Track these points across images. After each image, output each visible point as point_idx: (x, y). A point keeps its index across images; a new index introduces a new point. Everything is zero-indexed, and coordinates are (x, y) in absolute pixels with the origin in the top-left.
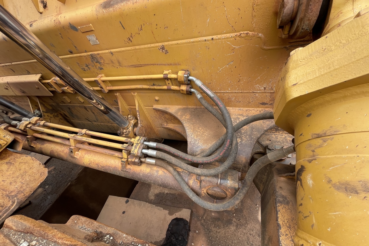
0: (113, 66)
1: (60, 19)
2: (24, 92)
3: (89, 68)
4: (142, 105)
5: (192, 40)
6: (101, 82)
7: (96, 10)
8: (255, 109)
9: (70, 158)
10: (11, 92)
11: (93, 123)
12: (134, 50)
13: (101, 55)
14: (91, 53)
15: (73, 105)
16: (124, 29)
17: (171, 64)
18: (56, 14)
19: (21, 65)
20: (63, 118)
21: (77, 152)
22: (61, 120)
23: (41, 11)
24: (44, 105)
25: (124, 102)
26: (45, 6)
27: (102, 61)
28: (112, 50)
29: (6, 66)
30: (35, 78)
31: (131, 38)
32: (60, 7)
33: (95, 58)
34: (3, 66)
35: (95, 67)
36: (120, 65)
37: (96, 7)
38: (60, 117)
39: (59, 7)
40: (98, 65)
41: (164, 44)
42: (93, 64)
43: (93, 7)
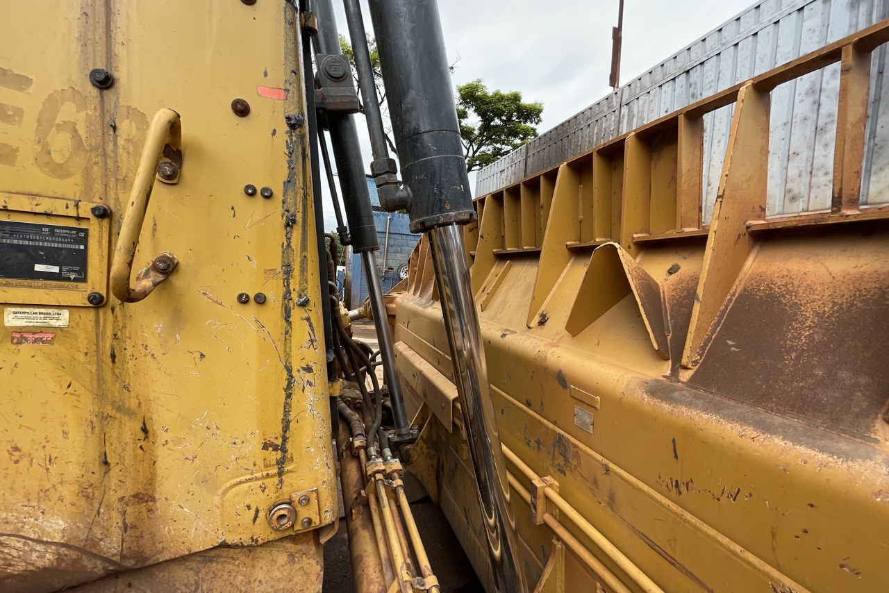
0: (592, 490)
1: (549, 355)
2: (425, 395)
3: (539, 448)
6: (543, 497)
7: (628, 385)
10: (414, 383)
11: (468, 528)
12: (675, 513)
13: (579, 452)
14: (562, 432)
15: (466, 467)
18: (550, 341)
20: (436, 467)
22: (430, 468)
23: (531, 325)
24: (431, 427)
26: (542, 323)
27: (574, 462)
28: (612, 466)
29: (438, 352)
30: (452, 393)
31: (683, 487)
32: (563, 337)
33: (564, 446)
34: (435, 351)
35: (551, 457)
36: (609, 503)
37: (631, 380)
38: (435, 462)
39: (561, 335)
40: (561, 460)
42: (552, 451)
43: (626, 376)
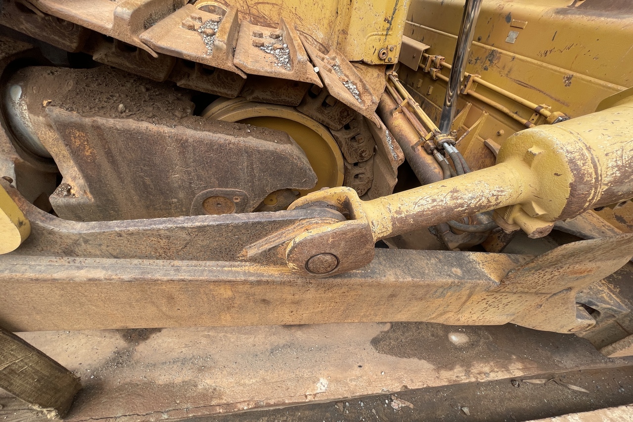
0: (500, 71)
1: (506, 6)
3: (476, 62)
4: (478, 131)
5: (610, 85)
6: (472, 81)
7: (547, 11)
8: (602, 220)
9: (389, 114)
12: (539, 65)
13: (501, 55)
14: (495, 49)
16: (553, 40)
17: (558, 101)
19: (425, 31)
21: (397, 112)
25: (464, 118)
27: (496, 62)
28: (517, 56)
30: (422, 47)
31: (548, 53)
33: (494, 55)
35: (482, 64)
36: (507, 74)
37: (550, 9)
40: (487, 64)
41: (575, 74)
42: (484, 61)
43: (547, 8)
